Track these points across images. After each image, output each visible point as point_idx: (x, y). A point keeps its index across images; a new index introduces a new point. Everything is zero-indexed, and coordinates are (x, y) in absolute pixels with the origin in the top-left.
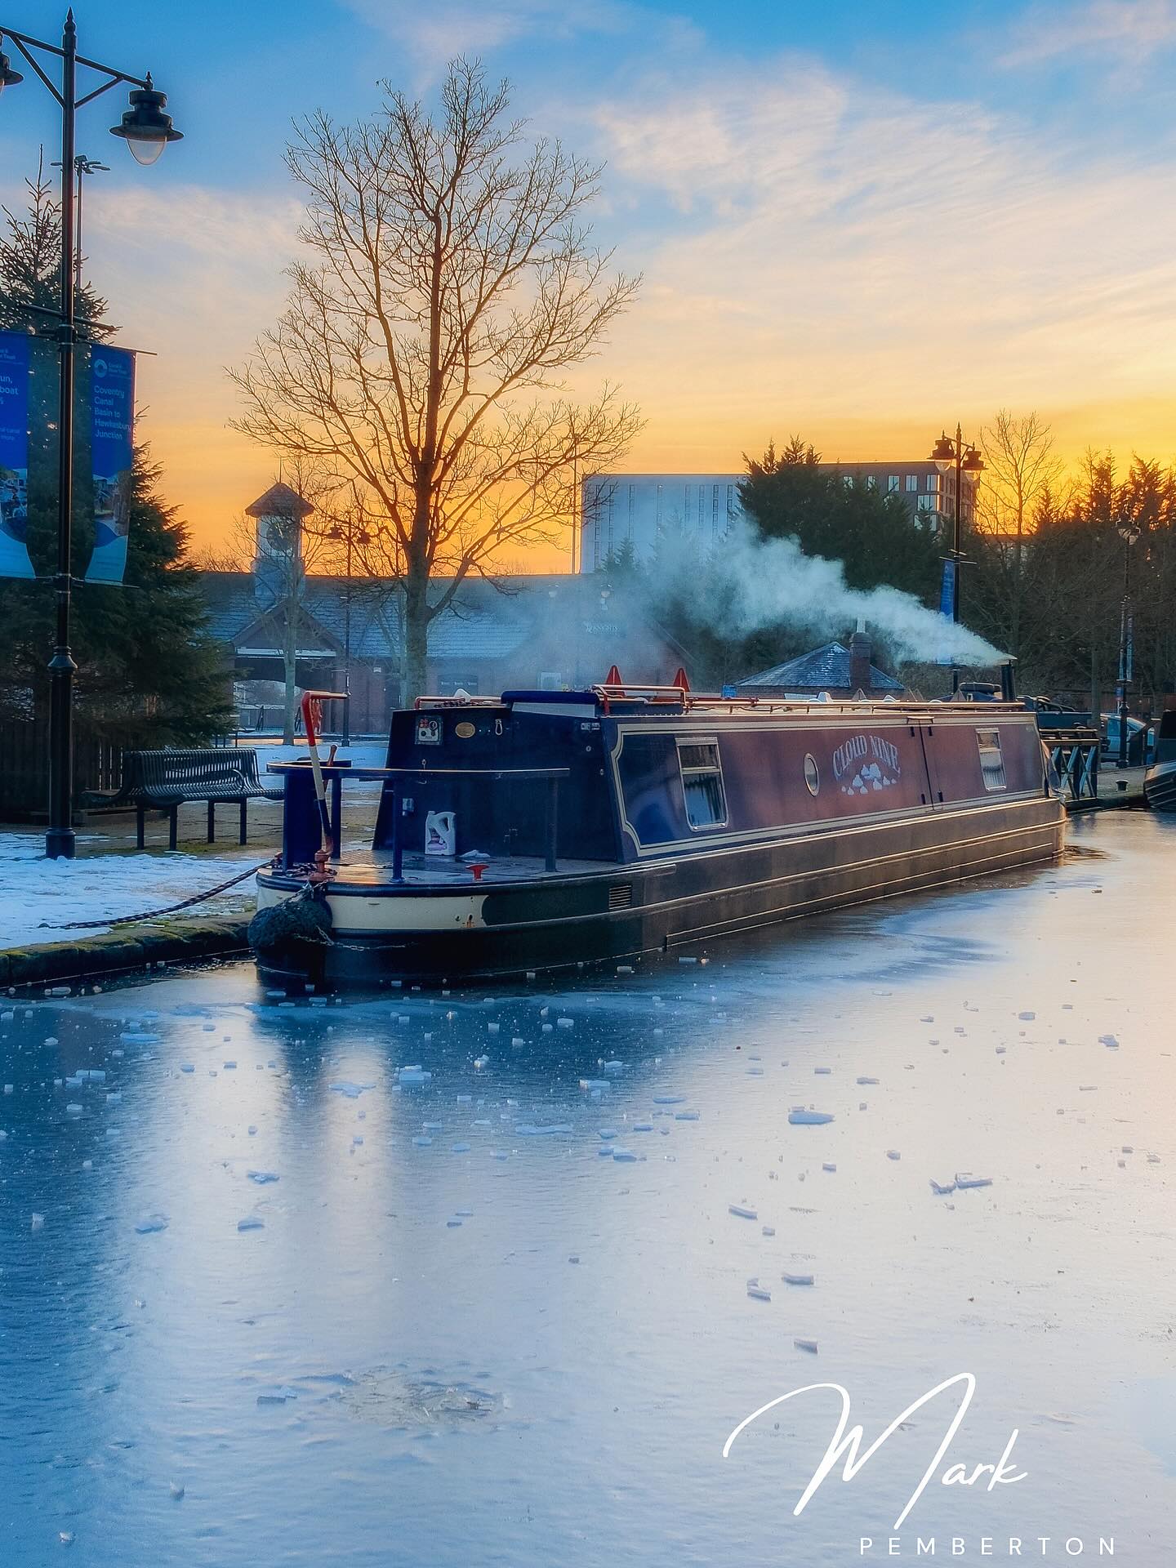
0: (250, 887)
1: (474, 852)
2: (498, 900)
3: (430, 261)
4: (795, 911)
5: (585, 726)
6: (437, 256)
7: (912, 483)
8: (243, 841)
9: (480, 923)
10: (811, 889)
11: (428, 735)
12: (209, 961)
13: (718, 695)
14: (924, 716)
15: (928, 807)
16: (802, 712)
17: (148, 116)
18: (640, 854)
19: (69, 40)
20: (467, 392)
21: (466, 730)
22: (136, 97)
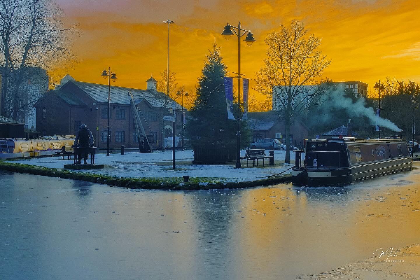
0: (291, 170)
1: (322, 165)
2: (333, 173)
3: (290, 58)
4: (372, 176)
5: (341, 144)
6: (291, 57)
7: (352, 86)
8: (264, 166)
9: (330, 176)
10: (374, 172)
11: (313, 146)
12: (261, 186)
13: (357, 139)
14: (389, 142)
15: (390, 159)
16: (370, 141)
17: (250, 38)
18: (351, 165)
19: (239, 26)
20: (298, 83)
21: (320, 145)
22: (248, 35)
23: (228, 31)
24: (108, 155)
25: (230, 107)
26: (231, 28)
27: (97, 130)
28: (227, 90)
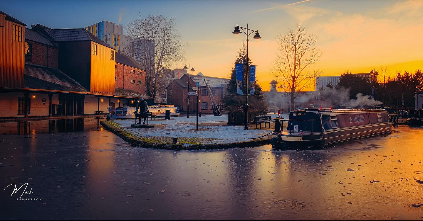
0: (271, 134)
1: (301, 131)
2: (304, 137)
5: (317, 114)
6: (295, 50)
7: (367, 76)
8: (269, 128)
9: (302, 140)
11: (295, 115)
14: (368, 112)
15: (369, 125)
16: (349, 111)
17: (257, 36)
18: (325, 131)
19: (248, 27)
20: (299, 68)
21: (300, 114)
22: (256, 34)
23: (237, 30)
24: (188, 117)
25: (240, 86)
26: (240, 28)
27: (199, 102)
28: (237, 73)
